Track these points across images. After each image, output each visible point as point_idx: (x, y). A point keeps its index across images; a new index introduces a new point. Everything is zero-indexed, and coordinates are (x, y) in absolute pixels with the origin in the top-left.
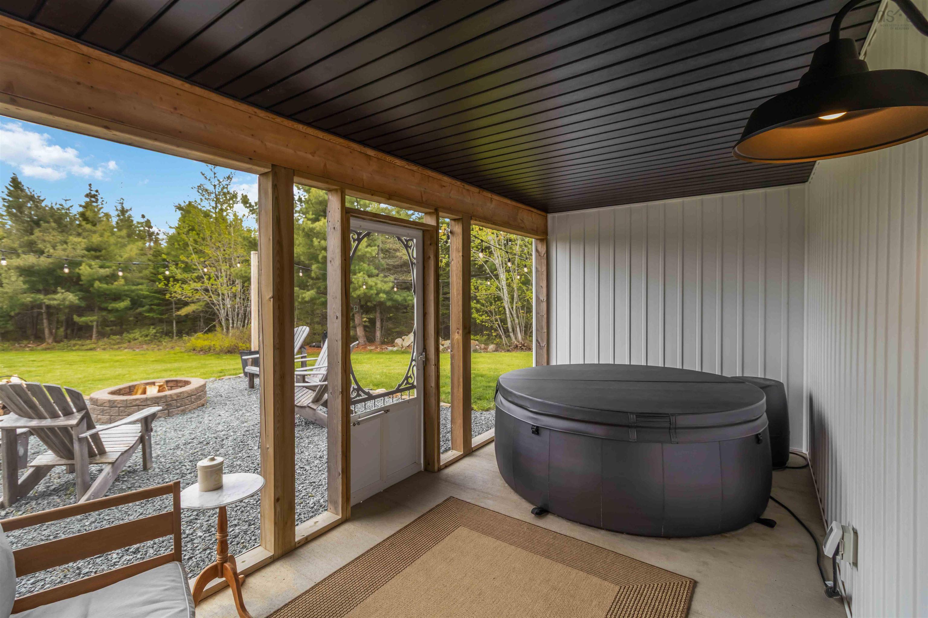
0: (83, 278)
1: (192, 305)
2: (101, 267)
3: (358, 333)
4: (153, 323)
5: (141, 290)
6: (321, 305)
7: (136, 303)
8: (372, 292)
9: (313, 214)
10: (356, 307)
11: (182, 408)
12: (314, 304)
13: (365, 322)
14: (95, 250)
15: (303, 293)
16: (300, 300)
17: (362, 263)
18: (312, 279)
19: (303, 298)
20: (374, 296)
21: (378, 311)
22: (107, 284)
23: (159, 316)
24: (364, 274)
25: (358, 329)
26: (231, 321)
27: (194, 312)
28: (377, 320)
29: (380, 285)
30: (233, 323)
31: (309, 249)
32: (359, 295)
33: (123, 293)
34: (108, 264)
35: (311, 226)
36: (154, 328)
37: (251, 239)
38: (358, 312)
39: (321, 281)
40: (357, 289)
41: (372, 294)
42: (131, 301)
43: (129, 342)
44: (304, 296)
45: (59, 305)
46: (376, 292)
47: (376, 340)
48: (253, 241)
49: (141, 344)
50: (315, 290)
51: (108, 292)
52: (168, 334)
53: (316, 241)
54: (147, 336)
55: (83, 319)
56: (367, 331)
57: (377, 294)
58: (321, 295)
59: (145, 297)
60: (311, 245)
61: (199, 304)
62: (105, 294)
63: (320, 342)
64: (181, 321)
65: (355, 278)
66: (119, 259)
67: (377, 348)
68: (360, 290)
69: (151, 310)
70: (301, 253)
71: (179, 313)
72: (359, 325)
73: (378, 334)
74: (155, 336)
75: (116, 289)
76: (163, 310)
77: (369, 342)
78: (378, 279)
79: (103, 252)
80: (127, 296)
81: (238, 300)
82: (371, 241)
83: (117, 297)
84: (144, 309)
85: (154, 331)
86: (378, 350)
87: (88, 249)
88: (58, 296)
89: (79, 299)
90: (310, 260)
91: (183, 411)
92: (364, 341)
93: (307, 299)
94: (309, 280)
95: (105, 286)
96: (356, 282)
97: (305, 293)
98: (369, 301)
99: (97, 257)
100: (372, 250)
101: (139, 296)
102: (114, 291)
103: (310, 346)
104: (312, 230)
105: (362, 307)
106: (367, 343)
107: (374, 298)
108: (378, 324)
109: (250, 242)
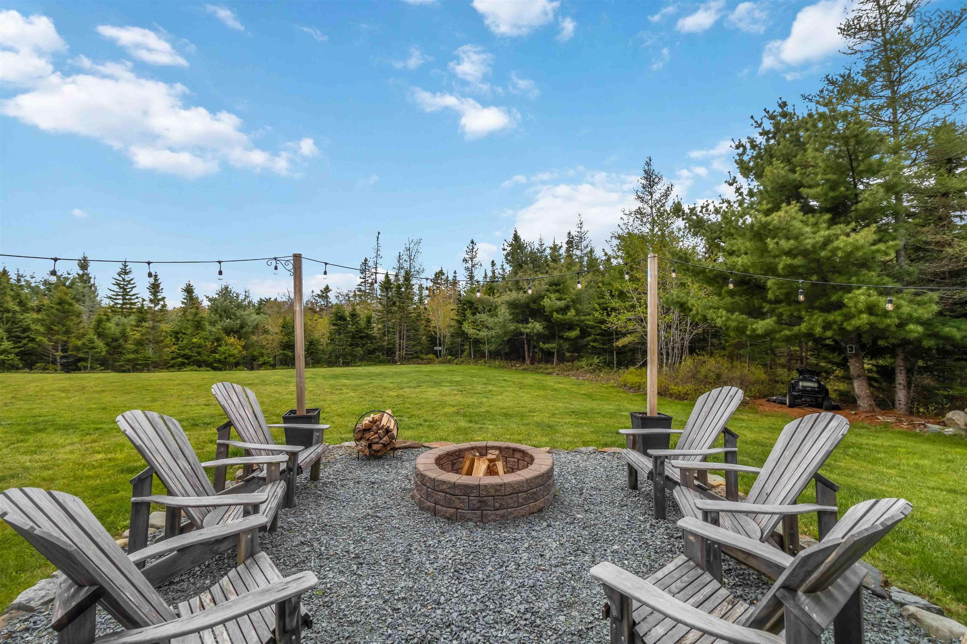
0: (546, 309)
1: (629, 336)
2: (560, 299)
3: (856, 390)
4: (596, 352)
5: (588, 320)
6: (783, 341)
7: (584, 333)
8: (888, 321)
9: (768, 203)
10: (851, 348)
11: (502, 512)
12: (773, 339)
13: (870, 371)
14: (557, 284)
15: (754, 323)
16: (748, 333)
17: (865, 271)
18: (770, 302)
19: (754, 330)
20: (893, 329)
21: (901, 356)
22: (563, 315)
23: (601, 346)
24: (869, 289)
25: (856, 384)
26: (665, 356)
27: (630, 343)
28: (898, 371)
29: (906, 309)
30: (667, 359)
31: (762, 256)
32: (859, 327)
33: (575, 323)
34: (564, 297)
35: (764, 219)
36: (598, 358)
37: (681, 254)
38: (856, 355)
39: (783, 304)
40: (854, 316)
41: (889, 326)
42: (580, 331)
43: (578, 369)
44: (754, 326)
45: (530, 332)
46: (897, 321)
47: (897, 405)
48: (684, 256)
49: (586, 372)
50: (774, 318)
51: (563, 322)
52: (609, 364)
53: (771, 243)
54: (591, 365)
55: (547, 346)
56: (873, 387)
57: (901, 325)
58: (784, 326)
59: (592, 327)
60: (764, 251)
61: (633, 335)
62: (562, 324)
63: (785, 396)
64: (621, 351)
65: (849, 299)
66: (573, 291)
67: (901, 422)
68: (860, 319)
69: (595, 341)
70: (749, 264)
71: (617, 344)
72: (859, 376)
73: (901, 395)
74: (598, 365)
75: (569, 319)
76: (604, 340)
77: (878, 405)
78: (902, 298)
79: (561, 287)
80: (577, 325)
81: (673, 330)
82: (883, 233)
83: (571, 326)
84: (590, 338)
85: (598, 361)
86: (905, 425)
87: (551, 284)
88: (529, 325)
89: (544, 328)
90: (766, 274)
91: (503, 516)
92: (870, 406)
93: (760, 332)
94: (764, 304)
95: (560, 316)
96: (851, 304)
97: (757, 323)
98: (882, 338)
99: (558, 291)
100: (887, 248)
101: (587, 326)
102: (568, 321)
103: (768, 401)
104: (765, 226)
105: (863, 347)
106: (877, 410)
107: (894, 333)
108: (901, 378)
109: (680, 258)
